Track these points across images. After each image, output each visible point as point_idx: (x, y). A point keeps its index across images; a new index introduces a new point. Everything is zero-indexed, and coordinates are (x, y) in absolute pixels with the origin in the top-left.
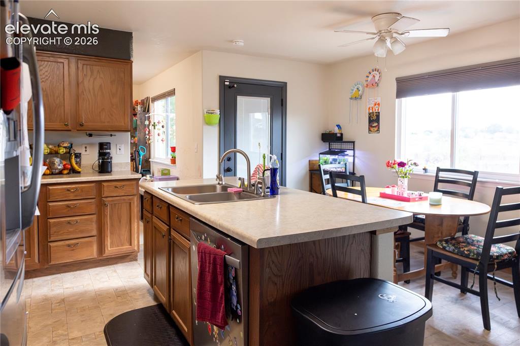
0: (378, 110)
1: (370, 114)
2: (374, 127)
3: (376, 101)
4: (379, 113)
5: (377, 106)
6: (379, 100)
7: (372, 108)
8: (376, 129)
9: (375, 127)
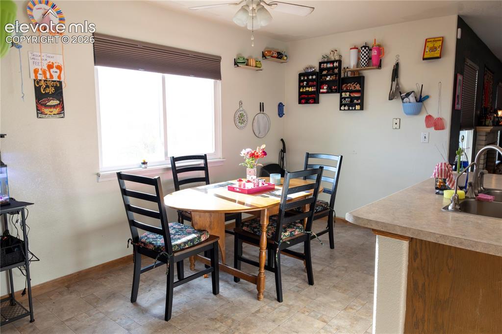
0: (59, 77)
1: (37, 82)
2: (51, 107)
3: (52, 60)
4: (60, 83)
5: (55, 69)
6: (58, 60)
7: (44, 73)
8: (56, 111)
9: (54, 106)
